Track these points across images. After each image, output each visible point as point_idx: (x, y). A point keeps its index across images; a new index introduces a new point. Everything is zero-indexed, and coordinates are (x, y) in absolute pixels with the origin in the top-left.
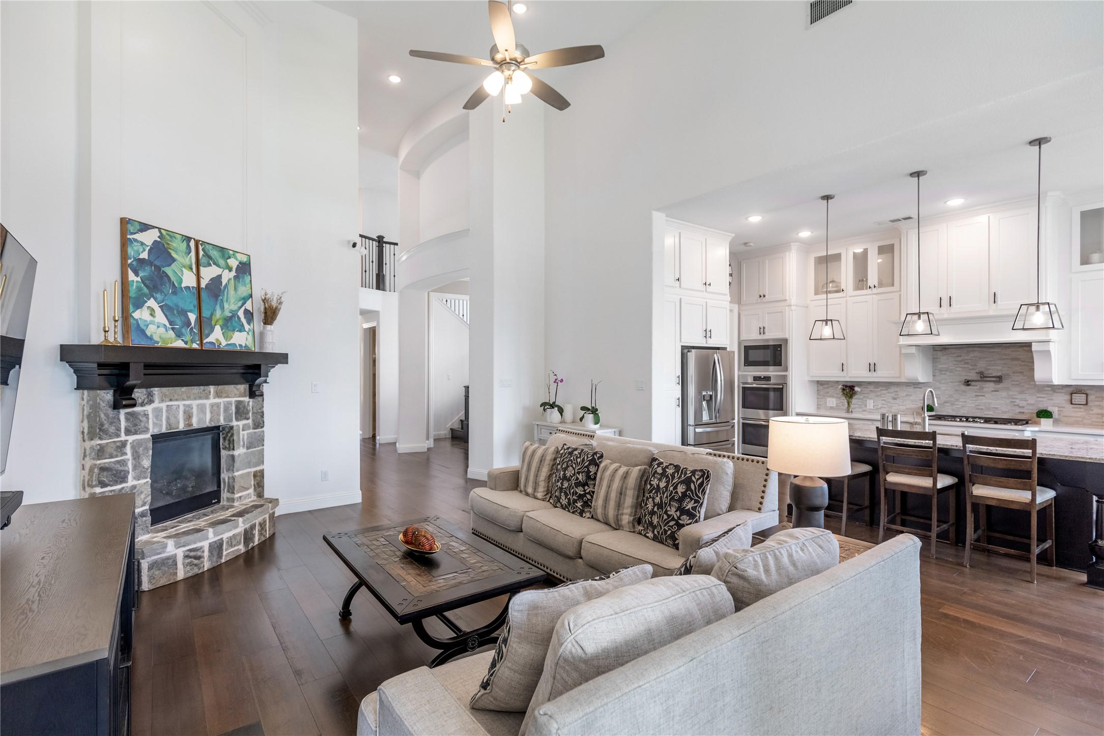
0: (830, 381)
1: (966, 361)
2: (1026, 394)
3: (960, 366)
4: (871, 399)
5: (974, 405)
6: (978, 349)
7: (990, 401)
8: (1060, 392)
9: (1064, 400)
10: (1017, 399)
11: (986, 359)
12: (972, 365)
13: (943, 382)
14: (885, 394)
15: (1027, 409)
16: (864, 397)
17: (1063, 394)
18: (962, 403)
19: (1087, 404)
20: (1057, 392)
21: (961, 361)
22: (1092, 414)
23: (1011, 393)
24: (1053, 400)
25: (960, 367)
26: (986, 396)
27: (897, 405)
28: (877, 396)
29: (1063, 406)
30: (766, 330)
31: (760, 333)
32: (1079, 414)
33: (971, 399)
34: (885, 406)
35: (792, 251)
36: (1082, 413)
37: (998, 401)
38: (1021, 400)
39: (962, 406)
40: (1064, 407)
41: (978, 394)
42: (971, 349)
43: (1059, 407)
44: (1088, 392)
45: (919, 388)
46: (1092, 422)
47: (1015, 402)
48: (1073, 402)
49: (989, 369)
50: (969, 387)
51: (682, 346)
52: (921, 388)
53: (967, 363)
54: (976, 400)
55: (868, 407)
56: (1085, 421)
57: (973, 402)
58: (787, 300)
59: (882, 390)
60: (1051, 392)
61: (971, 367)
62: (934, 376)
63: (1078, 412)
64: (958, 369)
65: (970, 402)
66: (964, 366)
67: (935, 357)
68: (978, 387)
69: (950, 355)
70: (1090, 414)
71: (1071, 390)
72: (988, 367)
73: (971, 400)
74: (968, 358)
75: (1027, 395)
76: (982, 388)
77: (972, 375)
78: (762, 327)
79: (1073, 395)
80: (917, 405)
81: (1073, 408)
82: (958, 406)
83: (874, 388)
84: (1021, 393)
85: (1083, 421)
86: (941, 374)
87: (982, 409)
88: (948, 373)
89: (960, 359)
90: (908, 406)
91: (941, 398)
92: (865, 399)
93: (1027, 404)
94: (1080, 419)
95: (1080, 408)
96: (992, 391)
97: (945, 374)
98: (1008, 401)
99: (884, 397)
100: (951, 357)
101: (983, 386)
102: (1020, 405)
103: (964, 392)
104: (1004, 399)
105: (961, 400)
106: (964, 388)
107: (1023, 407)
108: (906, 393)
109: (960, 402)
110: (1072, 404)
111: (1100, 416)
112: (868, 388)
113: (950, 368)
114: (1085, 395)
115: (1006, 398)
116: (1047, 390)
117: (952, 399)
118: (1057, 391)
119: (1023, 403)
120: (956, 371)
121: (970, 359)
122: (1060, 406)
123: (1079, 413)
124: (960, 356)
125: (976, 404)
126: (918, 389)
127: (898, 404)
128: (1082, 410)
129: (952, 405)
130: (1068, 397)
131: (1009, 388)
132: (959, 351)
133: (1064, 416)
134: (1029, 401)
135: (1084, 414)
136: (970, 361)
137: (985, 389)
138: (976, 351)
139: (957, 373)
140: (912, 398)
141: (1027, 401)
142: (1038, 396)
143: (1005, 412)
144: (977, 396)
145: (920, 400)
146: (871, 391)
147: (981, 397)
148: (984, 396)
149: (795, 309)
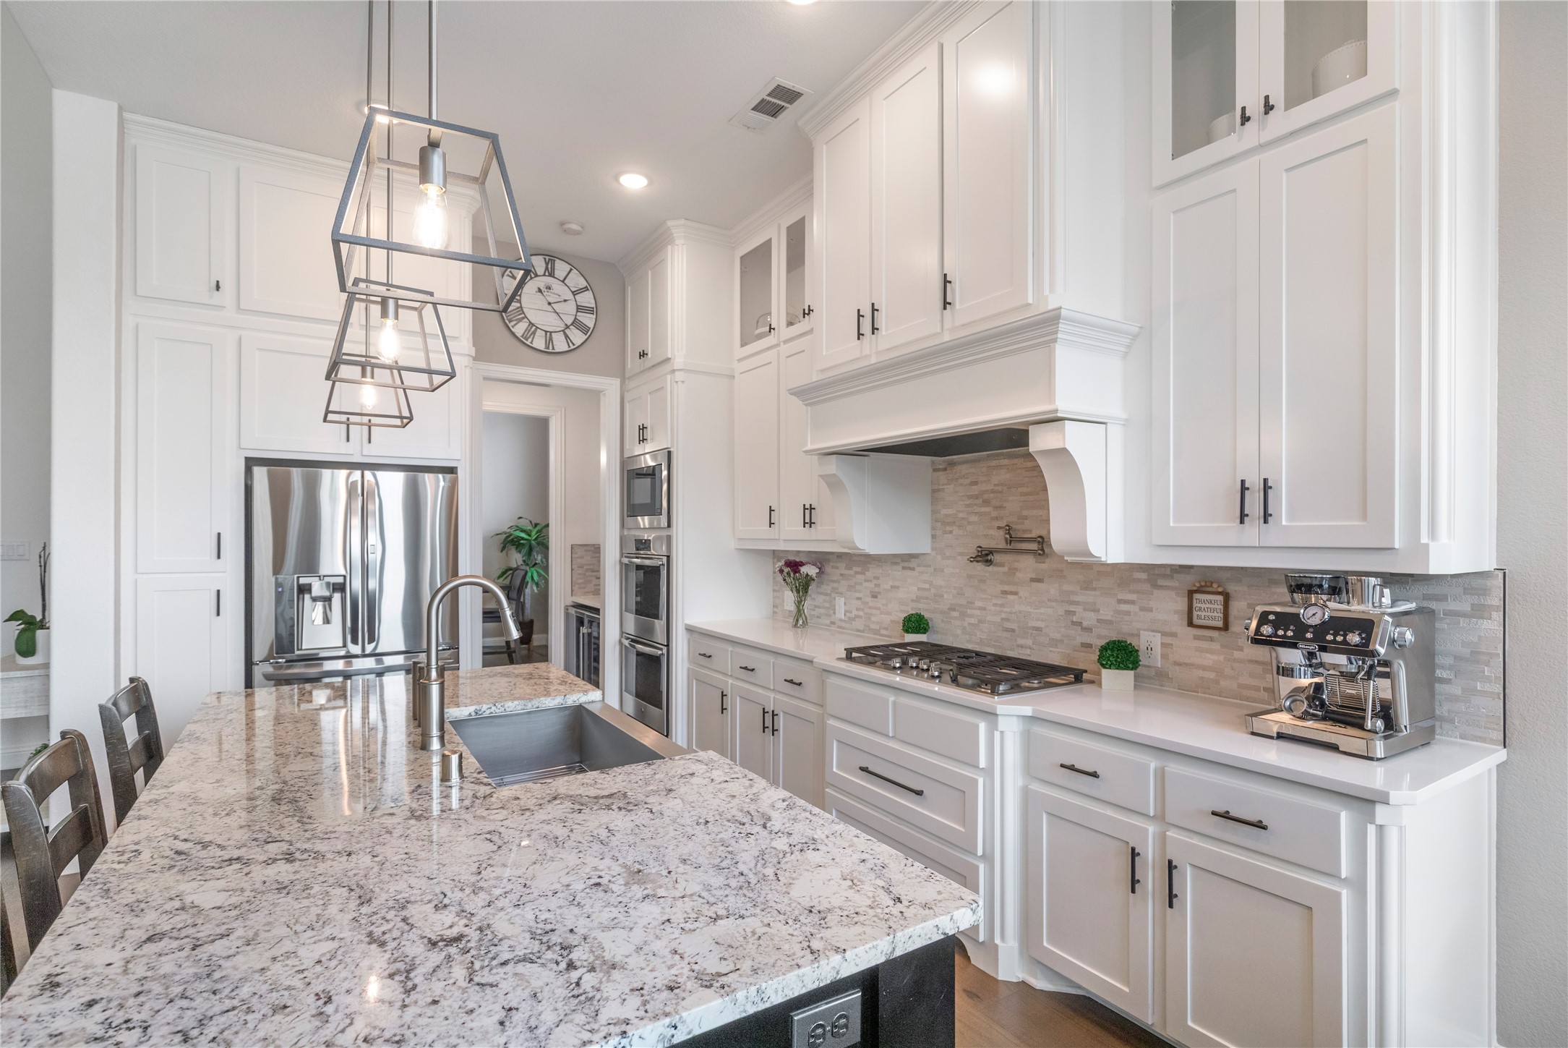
0: (788, 551)
1: (986, 496)
2: (1095, 589)
3: (977, 509)
4: (841, 594)
5: (998, 619)
6: (1006, 462)
7: (1029, 609)
8: (1167, 588)
9: (1176, 612)
10: (1077, 603)
11: (1020, 490)
12: (996, 508)
13: (948, 554)
14: (861, 584)
15: (1099, 637)
16: (834, 589)
17: (1173, 594)
18: (977, 612)
19: (1226, 627)
20: (1161, 587)
21: (976, 497)
22: (1240, 661)
23: (1067, 587)
24: (1151, 610)
25: (976, 513)
26: (1021, 594)
27: (878, 612)
28: (850, 588)
29: (1174, 629)
30: (649, 433)
31: (640, 441)
32: (1210, 659)
33: (995, 601)
34: (861, 613)
35: (677, 242)
36: (1215, 657)
37: (1042, 610)
38: (1085, 610)
39: (980, 621)
40: (1174, 635)
41: (1006, 588)
42: (994, 463)
43: (1164, 634)
44: (1231, 588)
45: (910, 567)
46: (1241, 686)
47: (1074, 613)
48: (1196, 621)
49: (1026, 518)
50: (990, 568)
51: (246, 458)
52: (913, 569)
53: (986, 502)
54: (1002, 605)
55: (837, 615)
56: (1224, 683)
57: (998, 608)
58: (668, 359)
59: (857, 573)
60: (1147, 587)
61: (994, 514)
62: (934, 537)
63: (1208, 651)
64: (974, 518)
65: (993, 608)
66: (983, 509)
67: (936, 487)
68: (1006, 569)
69: (961, 481)
70: (1235, 660)
71: (1190, 580)
72: (1025, 513)
73: (995, 605)
74: (990, 487)
75: (1098, 593)
76: (1013, 571)
77: (995, 539)
78: (642, 426)
79: (1196, 596)
81: (1196, 638)
82: (973, 621)
83: (846, 568)
84: (1086, 589)
85: (1217, 682)
86: (945, 532)
87: (1013, 631)
88: (956, 531)
89: (975, 490)
90: (894, 617)
91: (945, 596)
92: (833, 595)
93: (1099, 621)
94: (1212, 675)
95: (1211, 639)
96: (1033, 580)
97: (951, 532)
98: (1061, 611)
99: (860, 591)
100: (961, 485)
101: (1016, 565)
102: (1085, 624)
103: (982, 581)
104: (1054, 604)
105: (979, 604)
106: (980, 567)
107: (1089, 630)
108: (890, 583)
109: (975, 609)
110: (1191, 624)
111: (1259, 669)
112: (837, 568)
113: (961, 515)
114: (1220, 598)
115: (1056, 601)
116: (1139, 580)
117: (963, 601)
118: (1160, 582)
119: (1089, 619)
120: (969, 523)
121: (993, 491)
122: (1167, 629)
123: (1208, 655)
124: (975, 483)
125: (1003, 616)
126: (910, 571)
127: (879, 608)
128: (1216, 646)
129: (963, 615)
130: (1182, 604)
131: (1062, 571)
132: (973, 470)
133: (1177, 663)
134: (1101, 612)
135: (1222, 658)
136: (992, 495)
137: (1019, 575)
138: (1000, 467)
139: (969, 528)
141: (1098, 611)
142: (1121, 596)
143: (1055, 643)
144: (1005, 593)
145: (912, 601)
146: (842, 575)
147: (1011, 597)
148: (1016, 593)
149: (683, 382)
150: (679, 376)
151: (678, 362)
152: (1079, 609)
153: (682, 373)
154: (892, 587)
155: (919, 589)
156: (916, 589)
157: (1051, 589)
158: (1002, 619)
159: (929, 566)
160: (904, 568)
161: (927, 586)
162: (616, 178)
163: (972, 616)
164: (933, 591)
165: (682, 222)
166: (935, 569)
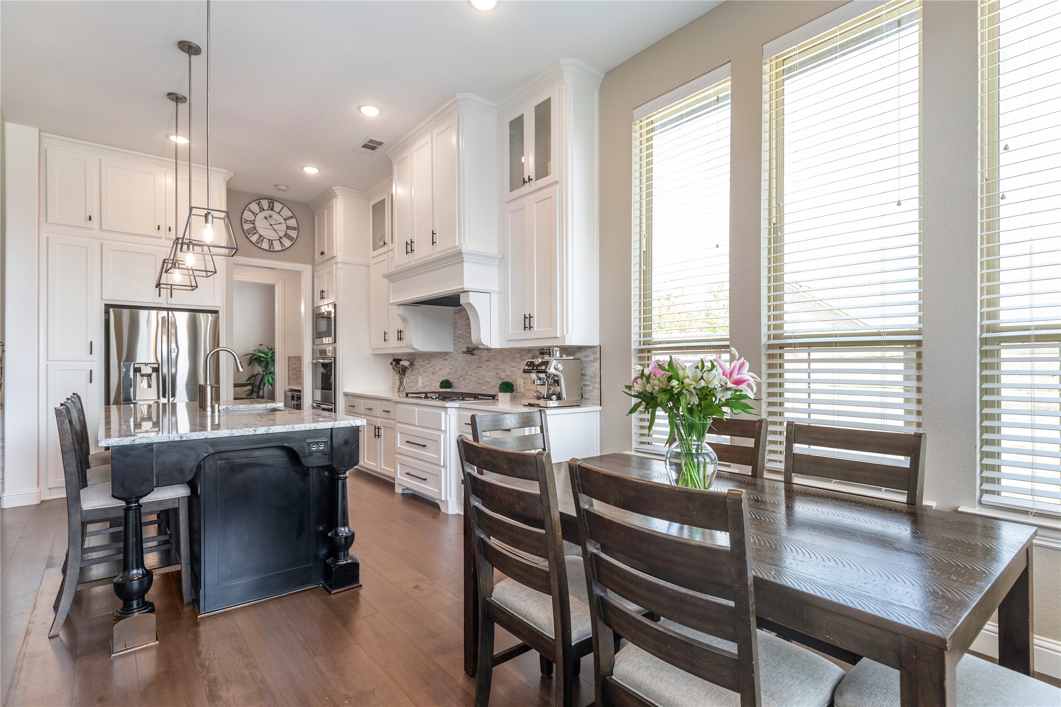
2: (505, 362)
4: (420, 375)
5: (475, 379)
7: (485, 374)
8: (525, 360)
13: (459, 352)
14: (428, 369)
16: (417, 373)
18: (469, 377)
20: (523, 360)
21: (468, 325)
23: (497, 363)
24: (520, 369)
28: (424, 371)
30: (326, 294)
33: (474, 371)
34: (428, 383)
35: (338, 197)
37: (490, 373)
38: (502, 371)
39: (470, 381)
40: (527, 379)
41: (478, 365)
43: (524, 379)
47: (499, 374)
51: (105, 304)
52: (447, 360)
54: (477, 373)
55: (419, 385)
58: (335, 257)
59: (427, 364)
60: (519, 360)
62: (454, 344)
64: (468, 335)
65: (475, 376)
68: (478, 357)
71: (531, 356)
73: (475, 373)
75: (506, 364)
76: (480, 357)
82: (467, 381)
83: (422, 362)
84: (503, 362)
86: (458, 342)
87: (480, 383)
88: (462, 341)
89: (468, 322)
91: (458, 371)
92: (418, 375)
93: (506, 376)
96: (487, 361)
97: (460, 341)
98: (495, 373)
99: (427, 372)
101: (481, 355)
102: (501, 377)
103: (471, 363)
104: (493, 370)
105: (469, 373)
106: (469, 357)
107: (497, 378)
108: (439, 368)
112: (419, 362)
113: (464, 334)
117: (464, 373)
118: (523, 358)
119: (503, 375)
120: (466, 337)
125: (478, 377)
126: (446, 362)
127: (435, 380)
129: (465, 379)
131: (495, 356)
134: (507, 372)
137: (482, 359)
139: (466, 339)
140: (443, 372)
141: (505, 371)
142: (511, 365)
143: (493, 386)
144: (478, 367)
145: (447, 375)
146: (421, 365)
147: (480, 369)
148: (481, 367)
149: (342, 268)
150: (339, 265)
151: (339, 258)
152: (500, 371)
153: (341, 264)
154: (440, 369)
156: (448, 369)
157: (492, 364)
158: (477, 379)
159: (453, 358)
160: (444, 360)
161: (452, 367)
162: (302, 168)
163: (467, 379)
164: (454, 369)
165: (341, 187)
166: (455, 359)
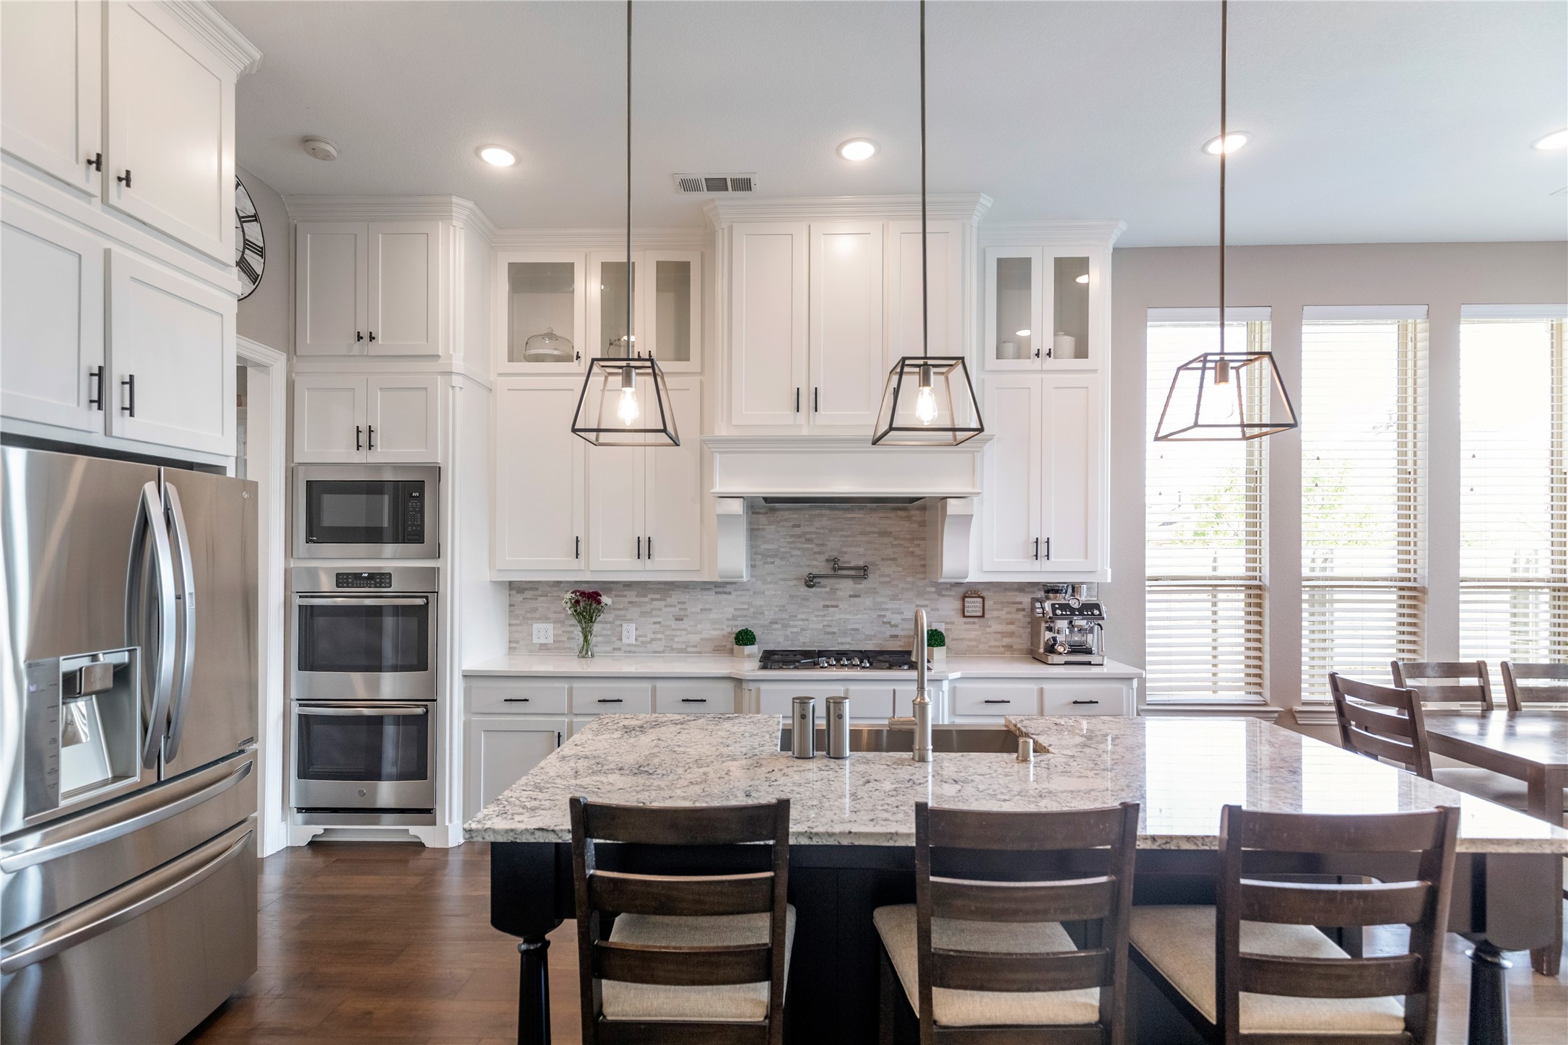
0: (540, 582)
1: (808, 536)
2: (900, 600)
3: (800, 546)
4: (631, 620)
5: (820, 627)
6: (828, 512)
7: (848, 616)
8: (948, 596)
9: (954, 610)
10: (887, 610)
11: (840, 533)
12: (819, 545)
13: (769, 580)
14: (661, 609)
15: (903, 630)
16: (618, 617)
17: (951, 599)
18: (801, 623)
19: (983, 616)
20: (944, 596)
21: (799, 536)
22: (989, 633)
23: (879, 599)
24: (938, 610)
25: (799, 549)
26: (841, 606)
27: (684, 632)
28: (643, 614)
29: (952, 620)
30: (378, 438)
31: (358, 447)
32: (973, 635)
33: (816, 613)
34: (659, 636)
35: (455, 223)
36: (975, 633)
37: (859, 616)
38: (893, 613)
39: (802, 629)
40: (953, 623)
41: (828, 603)
42: (817, 512)
43: (946, 623)
44: (984, 594)
45: (725, 593)
46: (990, 647)
47: (885, 616)
48: (966, 614)
49: (846, 553)
50: (813, 589)
52: (730, 593)
53: (809, 541)
54: (824, 616)
55: (625, 641)
56: (981, 647)
57: (820, 619)
58: (438, 356)
59: (653, 600)
60: (935, 596)
61: (817, 549)
63: (971, 630)
64: (796, 552)
65: (815, 619)
66: (805, 546)
67: (756, 527)
68: (828, 589)
69: (782, 523)
70: (987, 633)
71: (961, 590)
72: (844, 549)
73: (816, 616)
74: (812, 530)
75: (902, 602)
76: (834, 590)
77: (820, 566)
78: (364, 428)
79: (966, 599)
80: (723, 629)
81: (965, 623)
82: (795, 630)
83: (636, 596)
84: (894, 600)
85: (977, 647)
86: (765, 563)
87: (834, 633)
88: (778, 562)
89: (798, 531)
90: (705, 635)
91: (766, 613)
92: (618, 622)
93: (902, 619)
94: (974, 643)
95: (974, 623)
96: (851, 596)
97: (772, 563)
98: (874, 615)
99: (658, 616)
100: (783, 526)
101: (837, 586)
102: (893, 622)
103: (806, 599)
104: (869, 611)
105: (800, 616)
106: (804, 590)
107: (896, 626)
108: (701, 606)
109: (798, 620)
110: (964, 616)
111: (999, 636)
112: (625, 596)
113: (782, 550)
114: (980, 600)
115: (871, 609)
116: (930, 592)
117: (785, 615)
118: (944, 593)
119: (896, 619)
120: (792, 556)
121: (814, 533)
122: (948, 620)
123: (972, 632)
124: (799, 526)
125: (825, 623)
126: (725, 596)
127: (686, 630)
128: (977, 626)
129: (785, 626)
130: (958, 604)
131: (875, 589)
132: (796, 516)
133: (953, 640)
134: (905, 614)
135: (980, 633)
136: (814, 536)
137: (838, 593)
138: (823, 515)
139: (792, 560)
140: (713, 616)
141: (903, 613)
142: (917, 603)
143: (869, 638)
144: (826, 607)
145: (728, 620)
146: (631, 602)
147: (831, 609)
148: (837, 606)
149: (461, 388)
150: (457, 381)
151: (458, 364)
152: (888, 614)
153: (461, 378)
154: (703, 610)
155: (735, 609)
156: (733, 609)
157: (866, 601)
158: (824, 626)
159: (749, 590)
160: (715, 595)
161: (746, 606)
162: (477, 151)
163: (796, 626)
164: (752, 610)
165: (471, 205)
166: (754, 593)
